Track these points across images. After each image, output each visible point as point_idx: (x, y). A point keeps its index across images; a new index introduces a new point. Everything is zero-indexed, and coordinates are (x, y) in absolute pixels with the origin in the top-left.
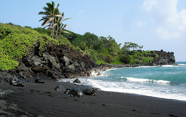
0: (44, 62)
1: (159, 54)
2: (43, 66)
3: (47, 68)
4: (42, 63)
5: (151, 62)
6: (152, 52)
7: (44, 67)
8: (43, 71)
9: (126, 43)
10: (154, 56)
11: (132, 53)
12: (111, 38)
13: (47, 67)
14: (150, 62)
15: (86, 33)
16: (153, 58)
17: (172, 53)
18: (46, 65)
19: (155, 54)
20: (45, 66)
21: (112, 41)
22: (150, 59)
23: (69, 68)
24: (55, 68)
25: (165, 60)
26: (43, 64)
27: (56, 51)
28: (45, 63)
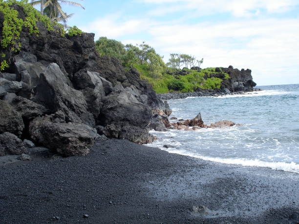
0: (18, 85)
1: (229, 73)
2: (15, 102)
3: (33, 108)
4: (11, 90)
5: (219, 87)
6: (217, 70)
7: (21, 105)
8: (16, 124)
9: (173, 55)
10: (222, 77)
11: (183, 72)
12: (147, 46)
13: (35, 105)
14: (216, 86)
15: (101, 38)
16: (220, 80)
17: (249, 71)
18: (28, 97)
19: (223, 73)
20: (26, 100)
21: (149, 51)
22: (217, 82)
23: (121, 106)
24: (70, 106)
25: (237, 83)
26: (17, 94)
27: (59, 48)
28: (24, 87)
